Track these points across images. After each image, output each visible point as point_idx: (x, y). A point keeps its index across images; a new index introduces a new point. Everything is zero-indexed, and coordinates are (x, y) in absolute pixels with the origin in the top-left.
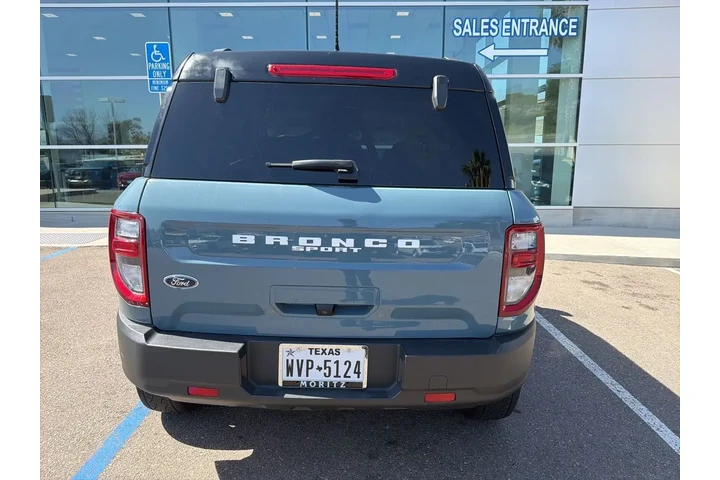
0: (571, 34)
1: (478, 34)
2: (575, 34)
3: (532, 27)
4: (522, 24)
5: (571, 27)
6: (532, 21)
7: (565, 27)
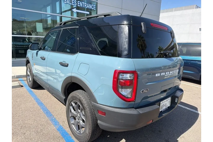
0: (94, 9)
1: (71, 4)
2: (95, 9)
3: (85, 5)
4: (83, 3)
5: (94, 7)
6: (85, 3)
7: (93, 7)
